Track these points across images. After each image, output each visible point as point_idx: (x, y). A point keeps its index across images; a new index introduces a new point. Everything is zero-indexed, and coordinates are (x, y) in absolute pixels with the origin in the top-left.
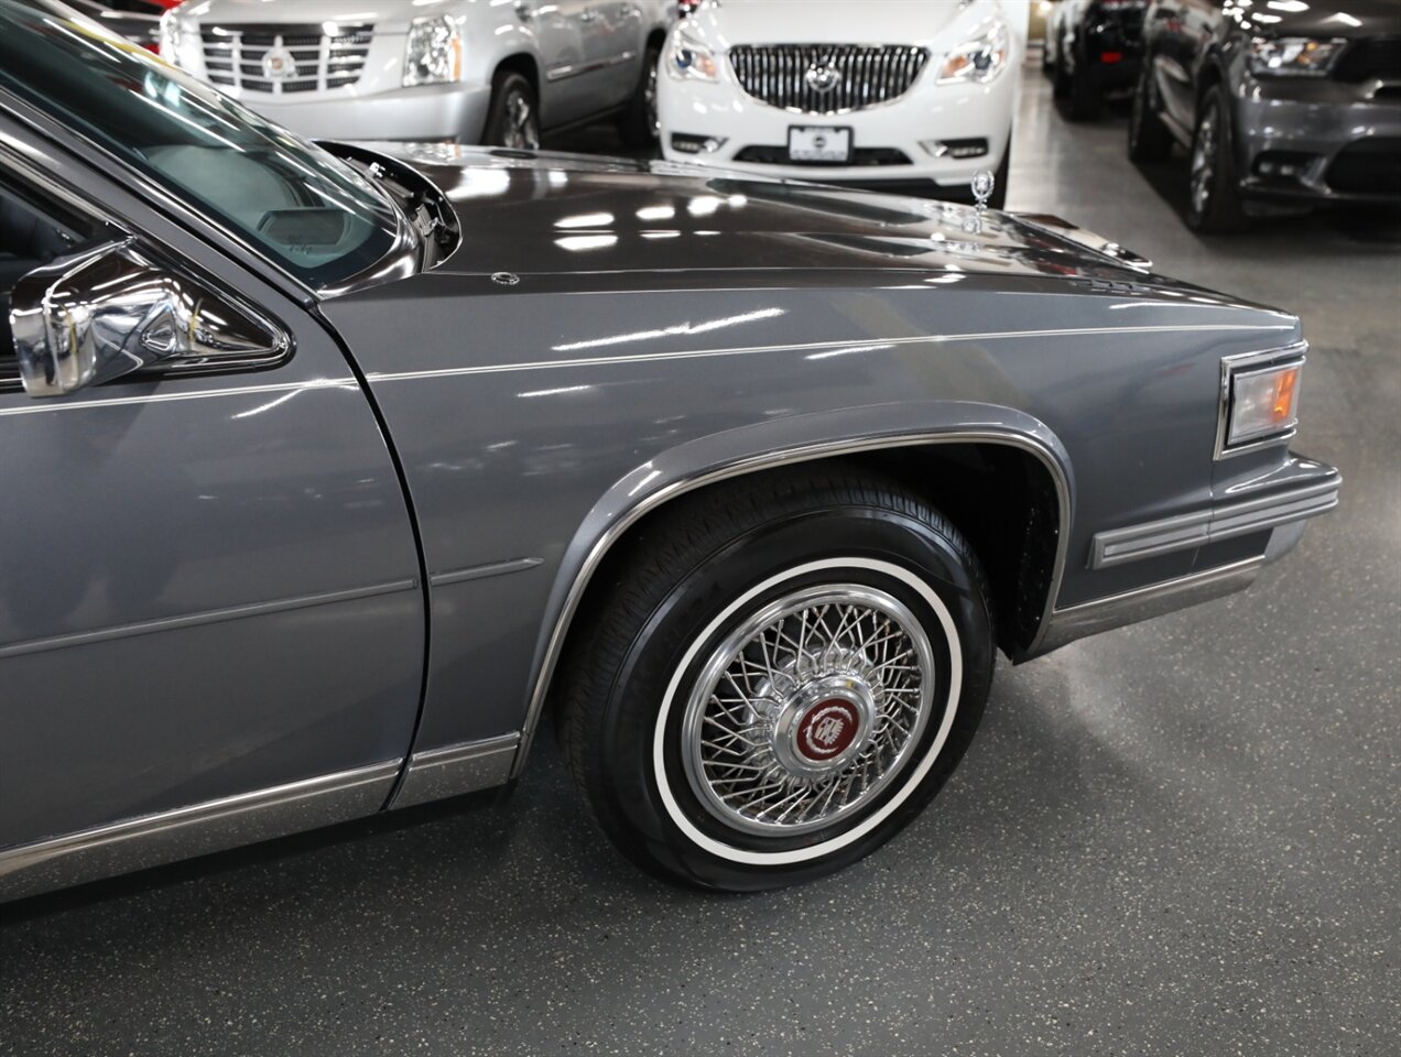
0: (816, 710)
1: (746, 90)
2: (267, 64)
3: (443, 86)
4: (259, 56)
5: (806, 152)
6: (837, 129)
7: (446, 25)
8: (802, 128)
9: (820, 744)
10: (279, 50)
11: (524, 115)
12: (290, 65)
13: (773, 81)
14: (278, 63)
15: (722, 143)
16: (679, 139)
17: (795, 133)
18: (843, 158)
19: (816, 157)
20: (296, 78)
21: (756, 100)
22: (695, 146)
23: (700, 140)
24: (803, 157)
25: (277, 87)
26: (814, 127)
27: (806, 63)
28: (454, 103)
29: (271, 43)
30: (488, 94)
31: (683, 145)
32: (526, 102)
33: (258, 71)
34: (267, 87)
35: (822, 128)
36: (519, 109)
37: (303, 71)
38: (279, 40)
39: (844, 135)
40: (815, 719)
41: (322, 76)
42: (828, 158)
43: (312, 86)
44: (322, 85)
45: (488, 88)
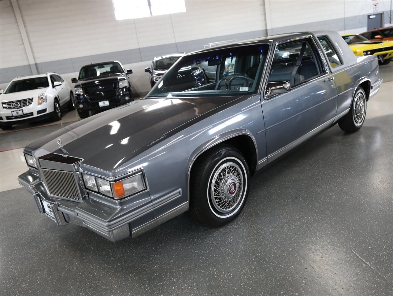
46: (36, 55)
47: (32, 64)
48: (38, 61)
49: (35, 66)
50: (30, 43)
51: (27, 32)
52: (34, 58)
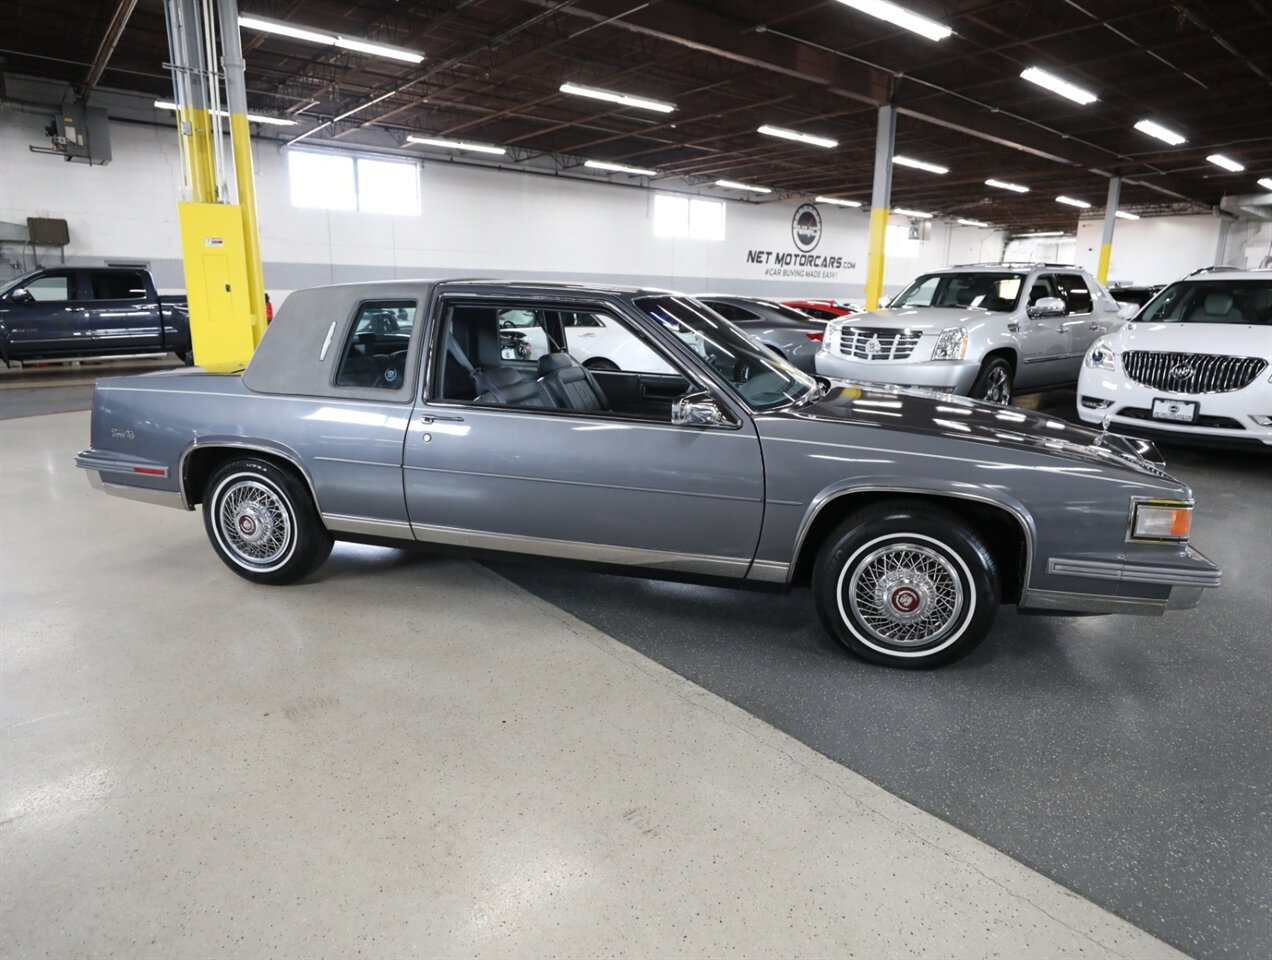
0: (901, 590)
1: (1131, 376)
2: (867, 346)
3: (954, 361)
4: (865, 342)
5: (1164, 414)
6: (1187, 403)
7: (962, 332)
8: (1162, 400)
9: (902, 605)
10: (875, 340)
11: (1003, 380)
12: (878, 347)
13: (1148, 372)
14: (873, 346)
15: (1110, 403)
16: (1085, 399)
17: (1157, 403)
18: (1190, 420)
19: (1171, 418)
20: (880, 353)
21: (1137, 382)
22: (1095, 405)
23: (1098, 401)
24: (1161, 416)
25: (870, 357)
26: (1171, 400)
27: (1172, 363)
28: (958, 371)
29: (872, 337)
30: (979, 368)
31: (1088, 404)
32: (1005, 373)
33: (863, 349)
34: (865, 357)
35: (1177, 401)
36: (1000, 377)
37: (883, 350)
38: (876, 336)
39: (1192, 406)
40: (900, 593)
41: (892, 353)
42: (1180, 419)
43: (887, 357)
44: (891, 357)
45: (980, 364)
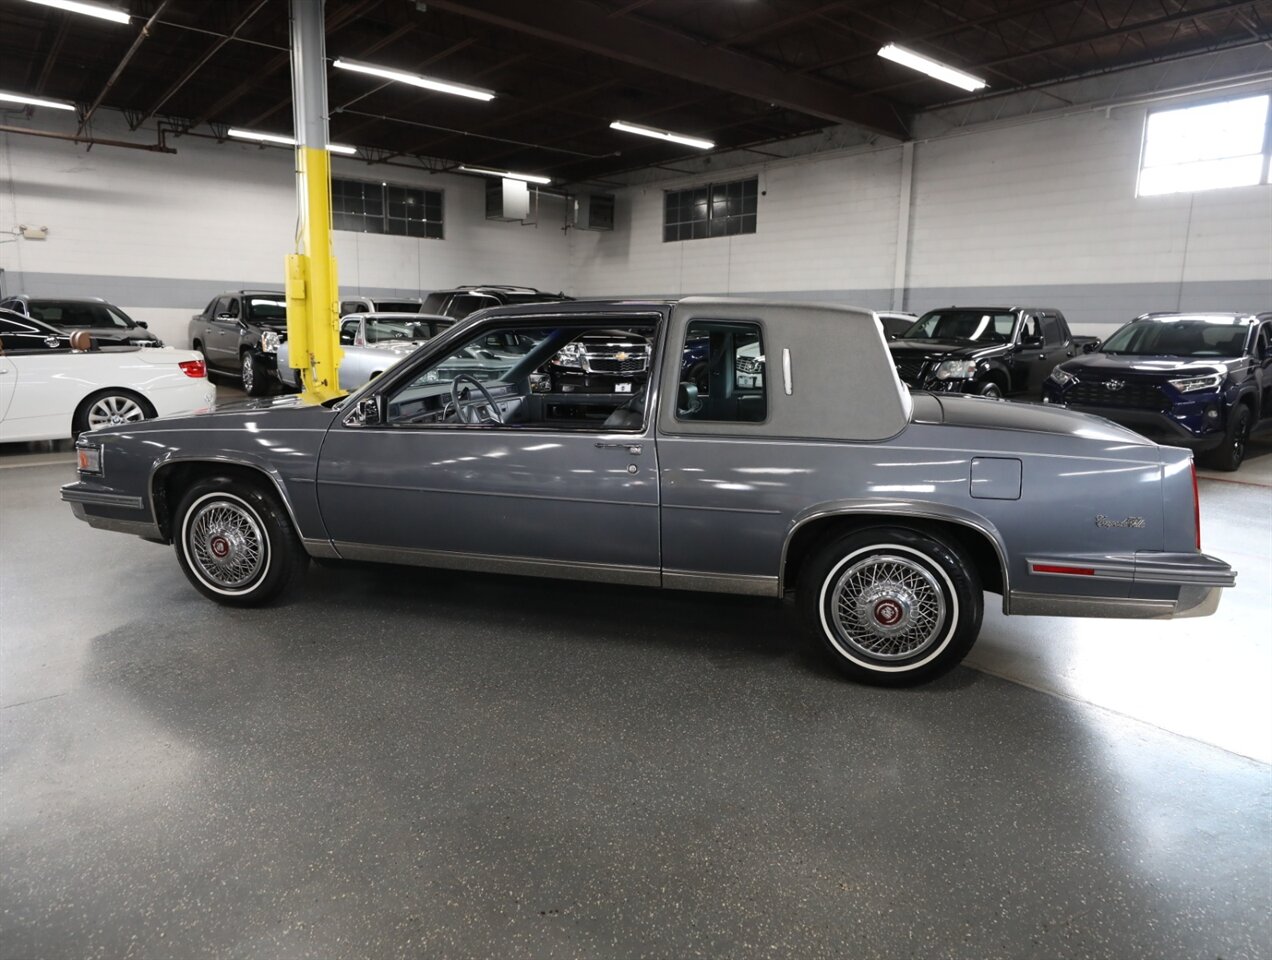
46: (914, 270)
47: (898, 289)
48: (913, 284)
49: (902, 293)
50: (909, 242)
51: (911, 217)
52: (907, 276)
